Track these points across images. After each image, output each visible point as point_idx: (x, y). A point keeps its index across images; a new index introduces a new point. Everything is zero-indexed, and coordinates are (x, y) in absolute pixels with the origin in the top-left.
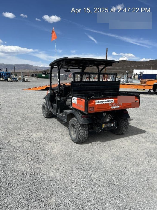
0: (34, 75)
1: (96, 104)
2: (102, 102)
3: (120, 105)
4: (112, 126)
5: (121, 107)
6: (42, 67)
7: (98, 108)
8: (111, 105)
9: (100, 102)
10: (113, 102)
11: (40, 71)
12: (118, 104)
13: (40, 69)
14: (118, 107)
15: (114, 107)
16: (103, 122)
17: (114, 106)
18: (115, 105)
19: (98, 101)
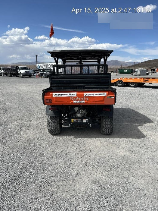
0: (118, 71)
1: (54, 96)
2: (61, 95)
3: (85, 100)
4: (84, 122)
5: (86, 102)
6: (130, 63)
7: (56, 101)
8: (73, 99)
9: (59, 95)
10: (75, 96)
11: (127, 66)
12: (82, 99)
13: (128, 64)
14: (83, 102)
15: (77, 102)
16: (74, 117)
17: (77, 100)
18: (79, 99)
19: (56, 94)
